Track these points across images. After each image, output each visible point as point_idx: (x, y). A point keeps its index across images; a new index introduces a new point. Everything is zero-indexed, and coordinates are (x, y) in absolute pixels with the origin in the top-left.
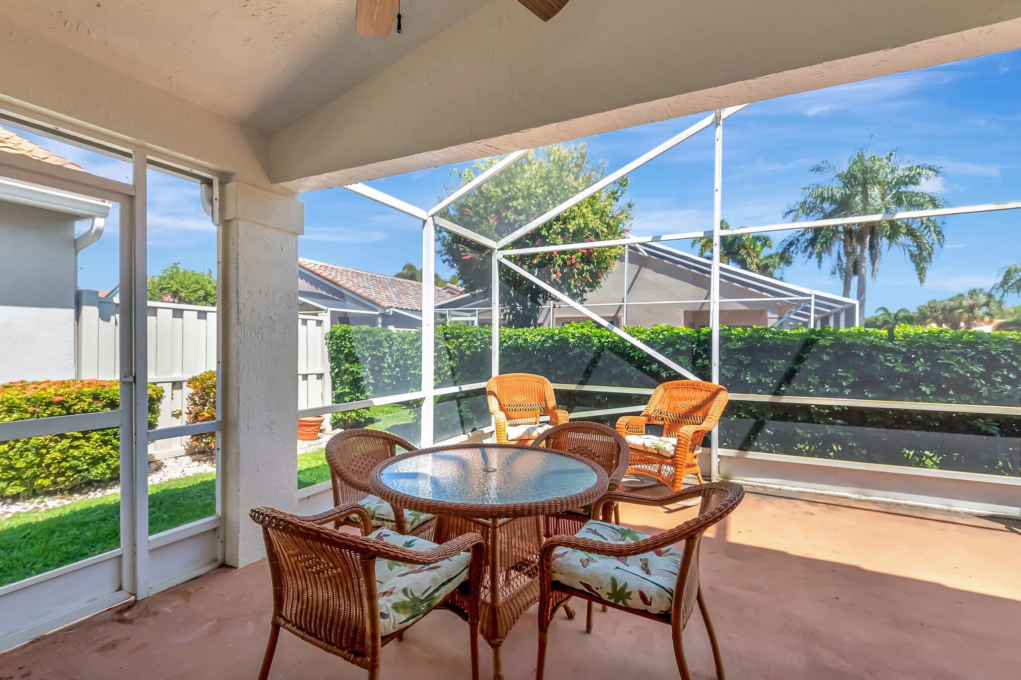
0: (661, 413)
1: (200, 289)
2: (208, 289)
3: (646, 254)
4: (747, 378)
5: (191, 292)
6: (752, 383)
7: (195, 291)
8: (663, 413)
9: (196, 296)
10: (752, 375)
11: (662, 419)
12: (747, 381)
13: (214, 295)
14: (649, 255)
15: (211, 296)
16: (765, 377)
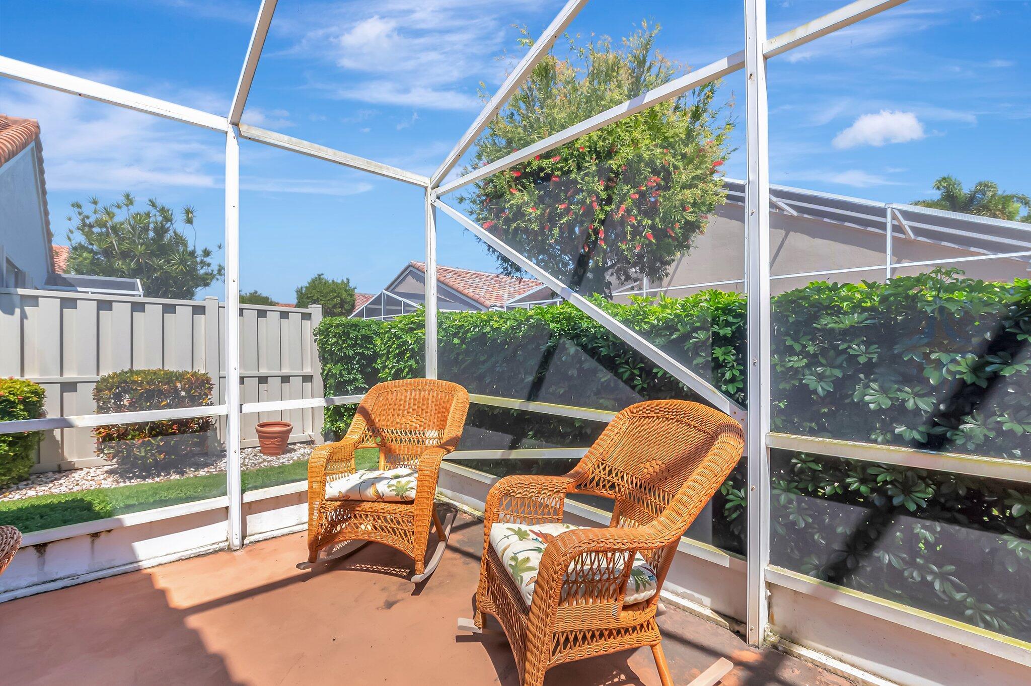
0: (610, 472)
1: (336, 296)
2: (344, 296)
3: (795, 213)
4: (867, 398)
5: (328, 300)
6: (880, 411)
7: (332, 299)
8: (614, 472)
9: (333, 303)
10: (884, 390)
11: (613, 486)
12: (868, 403)
13: (349, 302)
14: (800, 214)
15: (346, 303)
16: (917, 395)
